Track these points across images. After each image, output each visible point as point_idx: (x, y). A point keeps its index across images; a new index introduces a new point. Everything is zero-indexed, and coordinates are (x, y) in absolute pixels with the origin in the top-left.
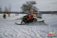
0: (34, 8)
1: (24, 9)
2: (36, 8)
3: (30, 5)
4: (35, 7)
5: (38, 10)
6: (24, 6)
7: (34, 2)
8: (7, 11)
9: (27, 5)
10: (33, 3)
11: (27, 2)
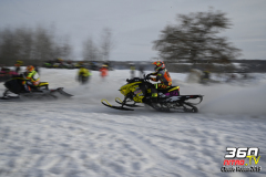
0: (215, 47)
1: (168, 50)
2: (224, 45)
3: (198, 31)
4: (222, 40)
5: (235, 54)
6: (170, 36)
7: (219, 16)
8: (94, 57)
9: (185, 30)
10: (211, 21)
11: (184, 17)
